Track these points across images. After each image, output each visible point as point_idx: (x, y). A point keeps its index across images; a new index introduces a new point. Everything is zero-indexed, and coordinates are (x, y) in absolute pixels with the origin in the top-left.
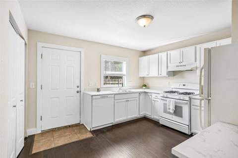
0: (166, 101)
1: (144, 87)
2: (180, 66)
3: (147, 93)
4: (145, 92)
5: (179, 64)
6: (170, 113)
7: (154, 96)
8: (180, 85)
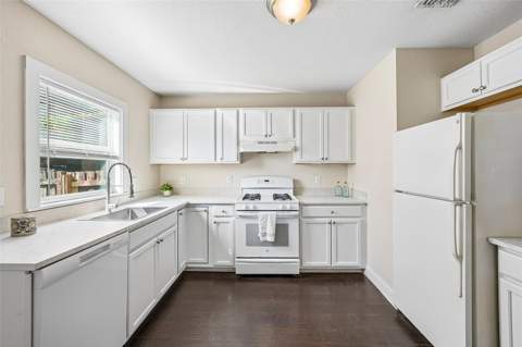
0: (256, 218)
1: (167, 193)
2: (268, 143)
3: (194, 205)
4: (188, 206)
5: (266, 140)
6: (266, 243)
7: (213, 210)
8: (259, 182)
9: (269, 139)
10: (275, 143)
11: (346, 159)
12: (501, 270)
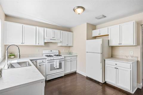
0: (54, 62)
8: (49, 51)
9: (54, 39)
10: (55, 40)
11: (72, 45)
12: (106, 63)
